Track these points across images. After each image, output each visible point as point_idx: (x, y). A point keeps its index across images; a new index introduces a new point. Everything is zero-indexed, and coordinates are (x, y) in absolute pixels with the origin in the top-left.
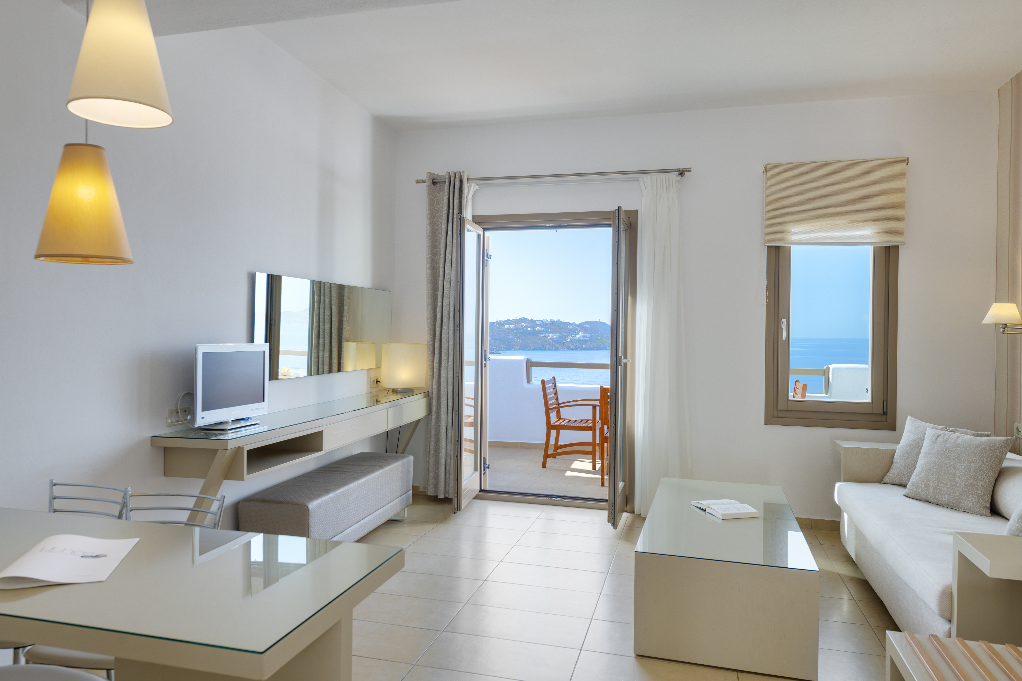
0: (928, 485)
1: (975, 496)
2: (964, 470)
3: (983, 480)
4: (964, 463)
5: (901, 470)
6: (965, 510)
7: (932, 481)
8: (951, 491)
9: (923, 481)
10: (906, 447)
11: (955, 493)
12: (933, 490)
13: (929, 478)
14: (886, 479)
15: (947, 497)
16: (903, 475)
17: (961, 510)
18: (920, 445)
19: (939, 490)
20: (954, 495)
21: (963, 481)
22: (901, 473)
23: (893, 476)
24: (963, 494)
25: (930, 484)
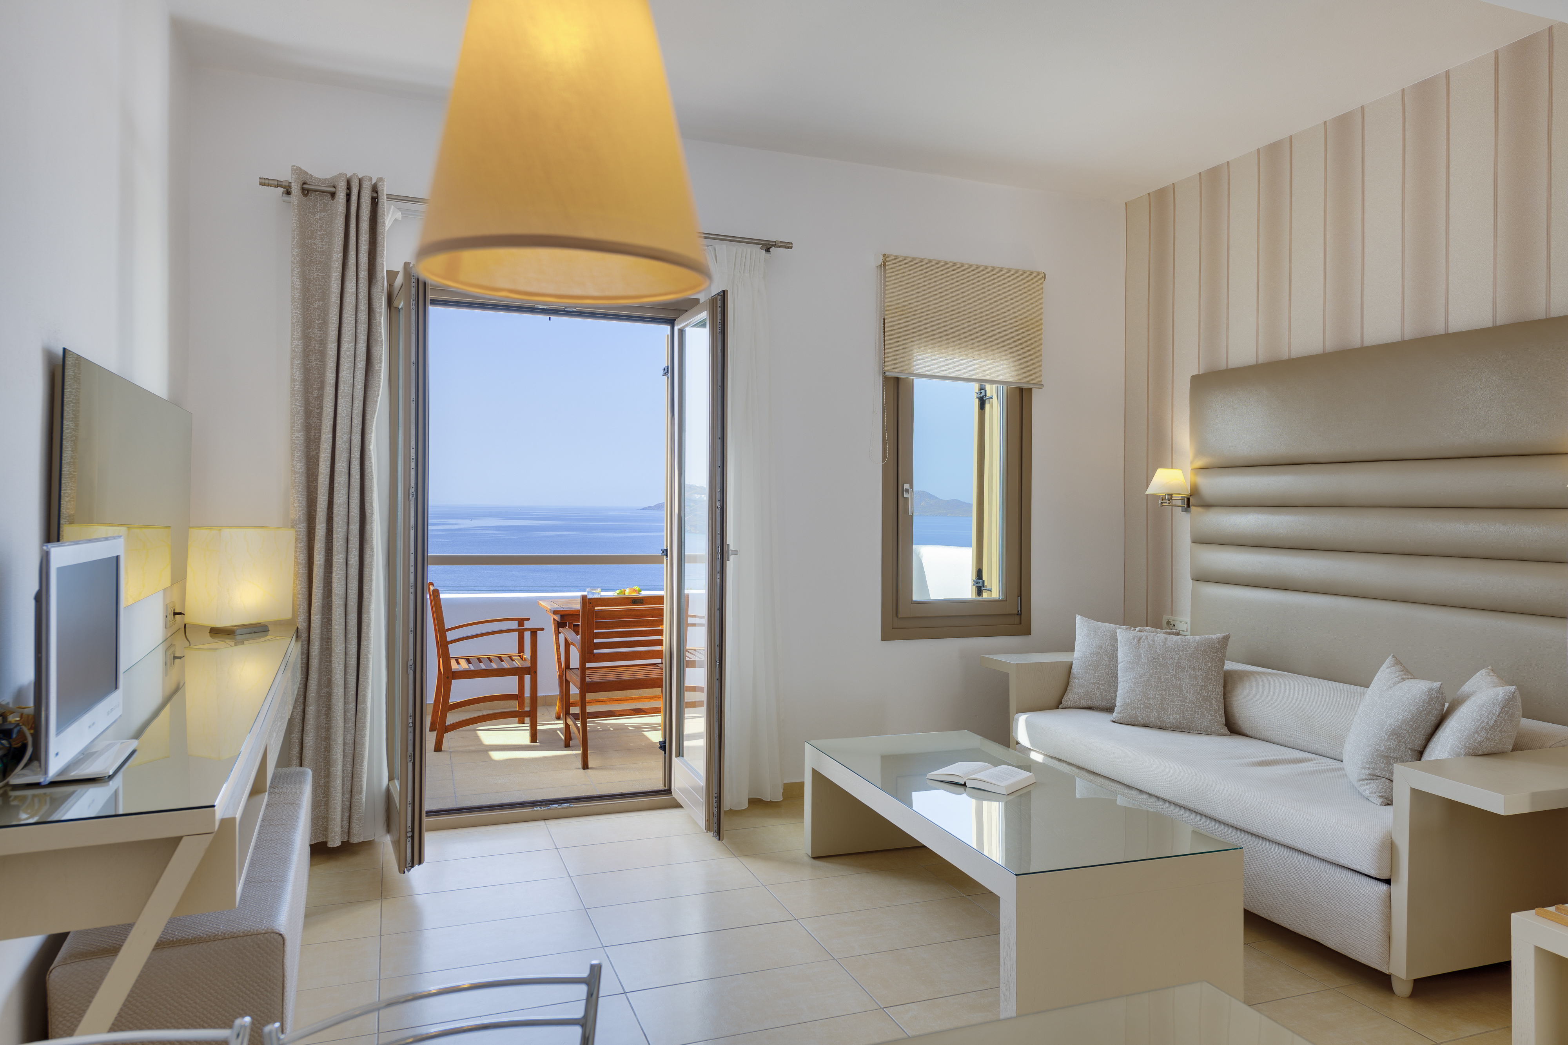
0: (1149, 704)
1: (1211, 711)
2: (1191, 681)
3: (1215, 691)
4: (1187, 671)
5: (1089, 688)
6: (1198, 731)
7: (1153, 698)
8: (1180, 708)
9: (1141, 700)
10: (1091, 656)
11: (1187, 711)
12: (1157, 710)
13: (1148, 695)
14: (1066, 701)
15: (1176, 717)
16: (1094, 694)
17: (1192, 732)
18: (1109, 653)
19: (1165, 709)
20: (1185, 714)
21: (1193, 694)
22: (1091, 691)
23: (1078, 697)
24: (1196, 710)
25: (1151, 702)
